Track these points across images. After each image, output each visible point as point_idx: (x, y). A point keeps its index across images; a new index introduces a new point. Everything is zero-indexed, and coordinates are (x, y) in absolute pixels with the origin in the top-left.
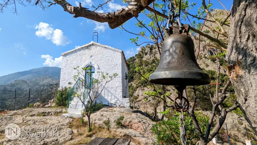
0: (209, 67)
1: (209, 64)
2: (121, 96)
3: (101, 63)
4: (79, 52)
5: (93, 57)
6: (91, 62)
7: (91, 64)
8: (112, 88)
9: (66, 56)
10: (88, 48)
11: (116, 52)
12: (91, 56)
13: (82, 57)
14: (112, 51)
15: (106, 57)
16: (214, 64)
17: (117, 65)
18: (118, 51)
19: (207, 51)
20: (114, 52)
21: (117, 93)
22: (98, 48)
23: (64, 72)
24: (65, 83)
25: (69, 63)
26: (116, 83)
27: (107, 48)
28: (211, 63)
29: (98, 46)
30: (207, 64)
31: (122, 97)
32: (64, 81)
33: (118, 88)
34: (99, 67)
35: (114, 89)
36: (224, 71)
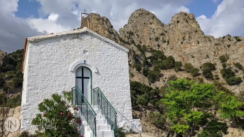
0: (134, 78)
1: (134, 74)
2: (130, 116)
3: (101, 64)
4: (62, 42)
5: (87, 54)
6: (85, 61)
7: (85, 63)
8: (118, 104)
9: (36, 44)
10: (78, 37)
11: (121, 51)
12: (85, 52)
13: (69, 50)
14: (116, 49)
15: (108, 56)
16: (140, 74)
17: (123, 69)
18: (124, 50)
19: (132, 57)
20: (118, 50)
21: (125, 112)
22: (95, 39)
23: (35, 74)
24: (37, 94)
25: (45, 58)
26: (123, 96)
27: (108, 43)
28: (137, 73)
29: (95, 37)
30: (132, 73)
31: (132, 117)
32: (36, 91)
33: (126, 105)
34: (98, 70)
35: (122, 106)
36: (149, 83)
